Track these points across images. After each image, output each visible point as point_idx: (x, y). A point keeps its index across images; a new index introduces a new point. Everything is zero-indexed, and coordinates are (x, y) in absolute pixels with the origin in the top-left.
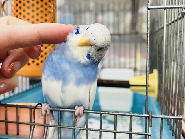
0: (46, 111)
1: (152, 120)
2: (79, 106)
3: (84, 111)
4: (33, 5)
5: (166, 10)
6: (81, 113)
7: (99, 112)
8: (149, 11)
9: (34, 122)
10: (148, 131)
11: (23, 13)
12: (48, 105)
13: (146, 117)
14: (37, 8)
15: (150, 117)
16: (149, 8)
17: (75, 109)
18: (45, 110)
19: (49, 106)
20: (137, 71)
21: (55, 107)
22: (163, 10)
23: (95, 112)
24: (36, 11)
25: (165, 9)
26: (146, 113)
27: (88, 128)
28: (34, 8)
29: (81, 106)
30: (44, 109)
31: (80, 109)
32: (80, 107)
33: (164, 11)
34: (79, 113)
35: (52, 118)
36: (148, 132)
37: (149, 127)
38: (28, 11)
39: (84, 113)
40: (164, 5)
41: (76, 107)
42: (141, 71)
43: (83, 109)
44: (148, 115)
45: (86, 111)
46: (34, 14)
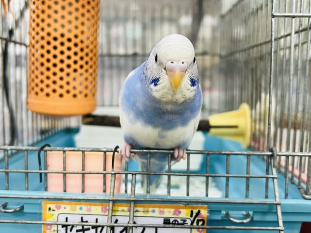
8: (273, 19)
13: (268, 156)
16: (274, 15)
22: (291, 18)
24: (75, 14)
25: (293, 18)
33: (292, 20)
36: (272, 174)
44: (270, 153)
46: (72, 18)
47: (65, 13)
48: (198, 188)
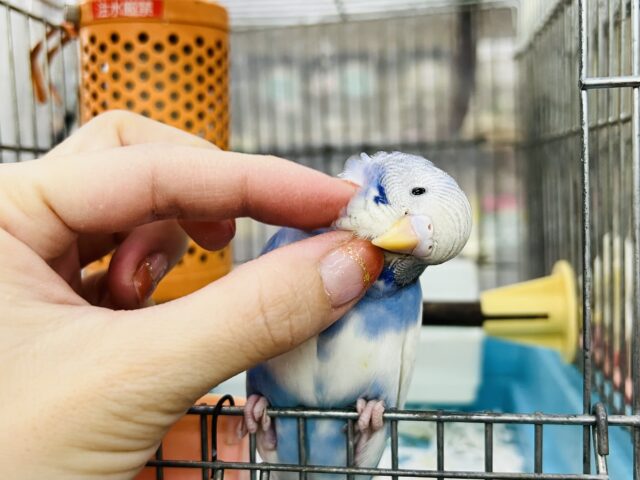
0: (259, 422)
1: (607, 433)
2: (367, 399)
3: (387, 415)
4: (159, 67)
5: (636, 90)
6: (378, 421)
7: (435, 417)
8: (584, 93)
9: (214, 459)
10: (598, 467)
11: (126, 94)
12: (262, 400)
13: (586, 425)
14: (174, 77)
15: (603, 423)
16: (585, 85)
17: (355, 410)
18: (257, 416)
19: (267, 404)
20: (486, 267)
21: (290, 405)
22: (630, 88)
23: (423, 416)
24: (170, 87)
25: (635, 87)
26: (584, 413)
27: (397, 470)
28: (163, 76)
29: (376, 398)
30: (252, 414)
31: (373, 410)
32: (372, 403)
33: (632, 94)
34: (371, 421)
35: (271, 446)
36: (598, 472)
37: (599, 457)
38: (141, 86)
39: (385, 419)
40: (631, 74)
41: (360, 404)
42: (501, 266)
43: (383, 410)
44: (592, 419)
45: (393, 415)
46: (164, 95)
47: (147, 86)
48: (470, 445)
